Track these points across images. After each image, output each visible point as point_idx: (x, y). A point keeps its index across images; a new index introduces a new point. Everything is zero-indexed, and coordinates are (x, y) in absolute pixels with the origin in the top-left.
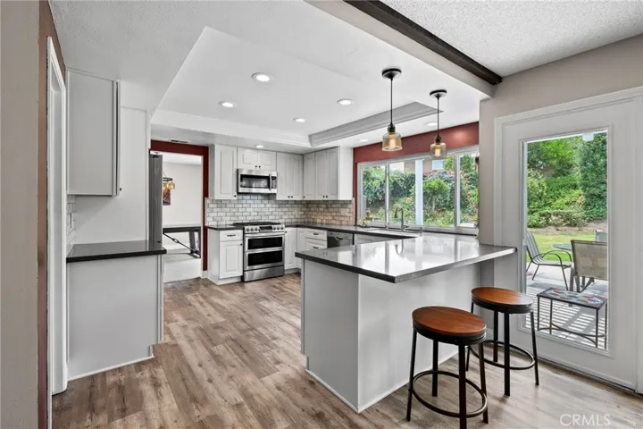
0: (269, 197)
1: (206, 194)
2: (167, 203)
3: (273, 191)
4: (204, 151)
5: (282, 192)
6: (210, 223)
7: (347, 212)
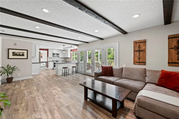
0: (58, 57)
1: (48, 56)
2: (42, 58)
3: (59, 56)
4: (47, 50)
5: (60, 56)
6: (48, 61)
7: (70, 59)
